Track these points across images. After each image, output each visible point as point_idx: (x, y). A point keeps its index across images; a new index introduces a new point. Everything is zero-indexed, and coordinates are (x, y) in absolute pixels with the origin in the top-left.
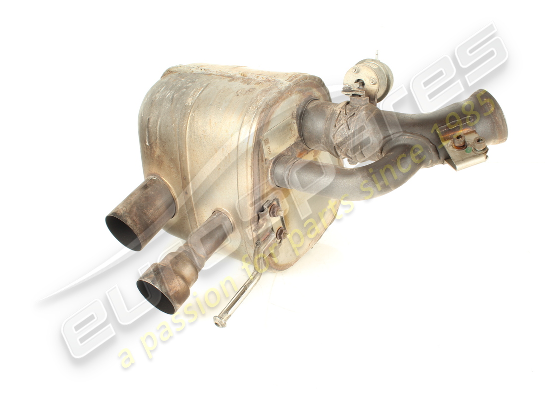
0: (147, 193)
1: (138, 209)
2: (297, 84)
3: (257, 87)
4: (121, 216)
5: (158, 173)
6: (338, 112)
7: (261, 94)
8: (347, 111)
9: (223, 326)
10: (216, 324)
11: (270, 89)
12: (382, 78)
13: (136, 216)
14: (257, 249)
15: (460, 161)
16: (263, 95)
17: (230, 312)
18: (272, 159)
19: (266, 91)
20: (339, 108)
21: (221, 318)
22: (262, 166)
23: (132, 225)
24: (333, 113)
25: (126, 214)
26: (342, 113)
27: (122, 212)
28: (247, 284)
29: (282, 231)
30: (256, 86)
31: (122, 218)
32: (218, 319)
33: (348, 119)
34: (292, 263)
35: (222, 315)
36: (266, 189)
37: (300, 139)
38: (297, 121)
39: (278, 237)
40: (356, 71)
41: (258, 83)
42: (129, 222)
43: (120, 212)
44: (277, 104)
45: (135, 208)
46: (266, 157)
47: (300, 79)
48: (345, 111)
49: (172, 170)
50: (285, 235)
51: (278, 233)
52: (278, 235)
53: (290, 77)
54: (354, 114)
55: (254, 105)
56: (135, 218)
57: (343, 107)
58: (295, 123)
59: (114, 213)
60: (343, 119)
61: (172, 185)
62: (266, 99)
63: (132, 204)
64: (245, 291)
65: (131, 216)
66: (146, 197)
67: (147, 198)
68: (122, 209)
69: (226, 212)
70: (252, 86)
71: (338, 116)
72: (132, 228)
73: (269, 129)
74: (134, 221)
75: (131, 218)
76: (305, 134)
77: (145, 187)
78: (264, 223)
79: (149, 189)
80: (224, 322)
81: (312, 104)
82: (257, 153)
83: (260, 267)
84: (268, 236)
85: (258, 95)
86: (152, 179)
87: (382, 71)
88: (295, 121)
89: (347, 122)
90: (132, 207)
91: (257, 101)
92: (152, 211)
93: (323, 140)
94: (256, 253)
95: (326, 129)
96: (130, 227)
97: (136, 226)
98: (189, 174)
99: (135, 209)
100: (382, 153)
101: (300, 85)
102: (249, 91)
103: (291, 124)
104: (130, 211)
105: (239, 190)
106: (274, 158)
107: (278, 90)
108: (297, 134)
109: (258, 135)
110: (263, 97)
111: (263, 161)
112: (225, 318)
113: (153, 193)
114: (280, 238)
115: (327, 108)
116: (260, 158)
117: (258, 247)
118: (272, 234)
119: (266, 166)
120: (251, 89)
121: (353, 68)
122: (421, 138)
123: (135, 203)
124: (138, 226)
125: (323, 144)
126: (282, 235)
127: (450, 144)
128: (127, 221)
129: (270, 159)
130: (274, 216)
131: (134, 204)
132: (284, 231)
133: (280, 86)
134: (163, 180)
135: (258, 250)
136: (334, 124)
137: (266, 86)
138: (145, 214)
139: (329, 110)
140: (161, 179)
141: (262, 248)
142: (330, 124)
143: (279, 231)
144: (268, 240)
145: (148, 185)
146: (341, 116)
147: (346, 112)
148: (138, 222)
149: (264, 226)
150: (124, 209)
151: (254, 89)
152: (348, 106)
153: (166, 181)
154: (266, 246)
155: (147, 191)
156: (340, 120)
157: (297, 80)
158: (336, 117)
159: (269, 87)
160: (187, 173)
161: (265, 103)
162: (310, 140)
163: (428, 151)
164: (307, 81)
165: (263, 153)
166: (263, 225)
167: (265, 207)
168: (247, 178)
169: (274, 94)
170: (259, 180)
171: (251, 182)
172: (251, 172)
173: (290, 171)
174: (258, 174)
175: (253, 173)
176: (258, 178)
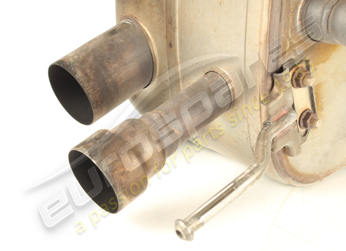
0: (113, 40)
1: (95, 59)
4: (69, 65)
5: (134, 15)
9: (189, 237)
10: (178, 233)
13: (90, 68)
14: (263, 131)
17: (203, 218)
21: (186, 223)
23: (82, 79)
25: (77, 64)
27: (71, 60)
28: (239, 181)
29: (308, 115)
31: (69, 68)
32: (182, 224)
34: (321, 176)
35: (190, 220)
39: (302, 124)
42: (79, 76)
43: (69, 60)
45: (92, 57)
49: (154, 9)
50: (314, 121)
51: (303, 117)
52: (301, 120)
56: (88, 71)
59: (61, 61)
61: (151, 34)
63: (88, 52)
64: (233, 190)
65: (84, 67)
66: (110, 45)
67: (111, 47)
68: (73, 57)
69: (224, 74)
72: (81, 84)
74: (86, 74)
75: (83, 71)
77: (113, 32)
79: (117, 35)
80: (190, 231)
83: (264, 157)
84: (285, 115)
86: (124, 23)
90: (88, 55)
92: (116, 65)
94: (261, 138)
96: (79, 82)
97: (88, 82)
98: (177, 14)
99: (91, 59)
104: (83, 61)
105: (247, 36)
112: (194, 225)
113: (122, 41)
114: (305, 126)
117: (265, 128)
118: (292, 114)
123: (94, 51)
124: (92, 83)
126: (308, 121)
128: (76, 73)
130: (299, 86)
131: (91, 52)
132: (312, 116)
134: (140, 26)
135: (265, 133)
138: (105, 68)
140: (138, 23)
141: (272, 131)
143: (305, 114)
144: (283, 120)
145: (116, 30)
148: (92, 77)
149: (279, 98)
150: (76, 57)
153: (144, 27)
154: (280, 131)
155: (114, 37)
160: (174, 12)
166: (278, 95)
167: (284, 66)
168: (262, 15)
170: (280, 20)
171: (267, 21)
172: (269, 5)
173: (333, 10)
174: (280, 9)
175: (272, 6)
176: (279, 17)
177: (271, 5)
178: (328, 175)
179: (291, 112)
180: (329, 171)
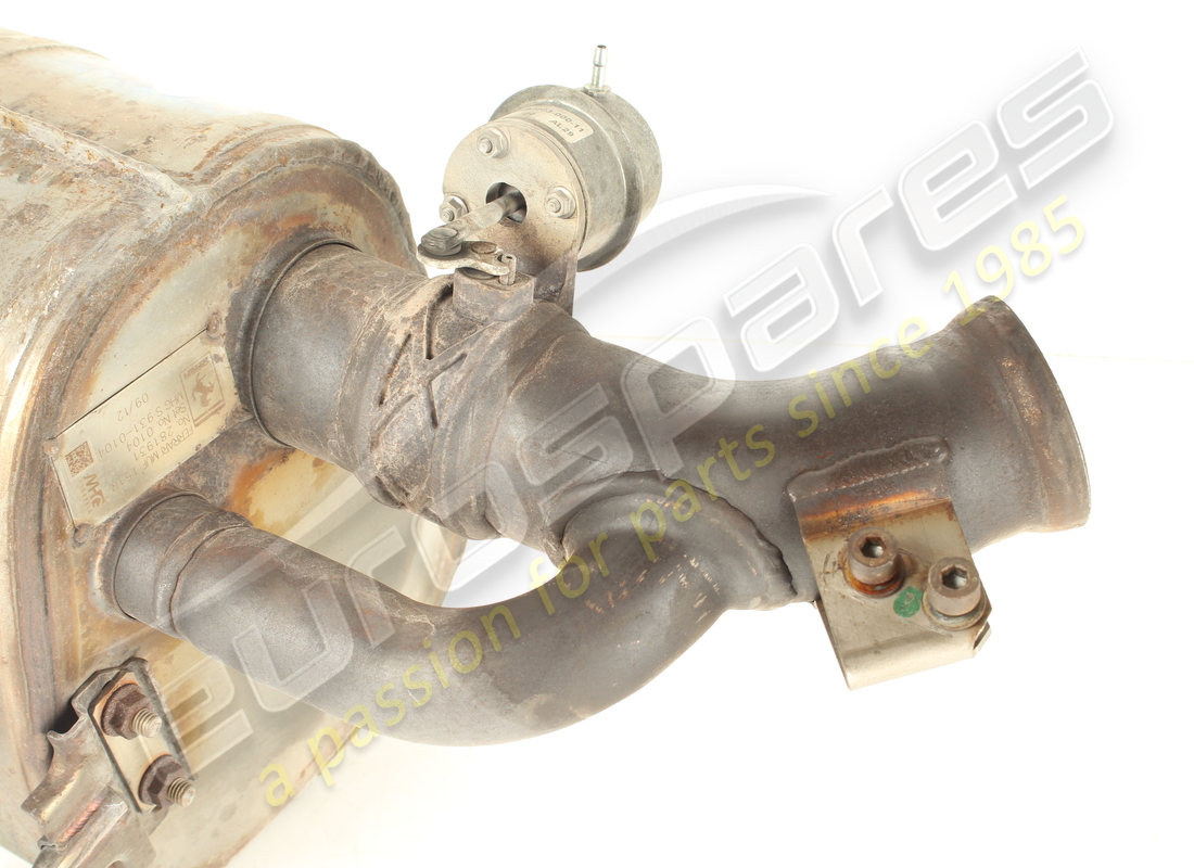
2: (232, 196)
3: (60, 195)
6: (399, 339)
7: (64, 247)
8: (437, 339)
11: (111, 220)
12: (604, 187)
15: (864, 652)
16: (73, 251)
18: (110, 521)
19: (86, 232)
20: (405, 320)
22: (62, 555)
24: (377, 341)
26: (413, 342)
29: (163, 772)
30: (56, 191)
33: (432, 378)
36: (84, 635)
37: (247, 417)
38: (230, 346)
39: (147, 798)
40: (495, 151)
41: (63, 180)
44: (133, 298)
46: (78, 519)
47: (248, 173)
48: (430, 333)
50: (176, 790)
51: (147, 784)
52: (144, 792)
53: (210, 154)
54: (463, 356)
55: (27, 301)
57: (419, 316)
58: (217, 358)
60: (415, 374)
62: (79, 276)
70: (37, 190)
71: (398, 356)
73: (92, 405)
76: (268, 404)
78: (73, 771)
81: (302, 271)
82: (33, 511)
84: (93, 813)
85: (48, 252)
87: (609, 149)
88: (222, 351)
89: (428, 388)
91: (41, 283)
93: (333, 441)
95: (345, 401)
100: (561, 542)
101: (250, 194)
102: (20, 216)
103: (203, 363)
106: (117, 515)
107: (138, 235)
108: (231, 399)
109: (37, 442)
110: (71, 263)
111: (61, 535)
114: (156, 802)
115: (361, 302)
116: (48, 526)
119: (79, 550)
120: (29, 206)
121: (481, 135)
122: (721, 513)
125: (337, 453)
126: (161, 794)
127: (834, 557)
129: (100, 521)
130: (120, 734)
132: (176, 765)
133: (151, 212)
136: (375, 393)
137: (97, 198)
139: (365, 319)
142: (362, 385)
143: (152, 773)
146: (409, 357)
147: (430, 344)
151: (41, 209)
152: (443, 306)
156: (403, 376)
157: (233, 178)
158: (388, 363)
159: (106, 207)
161: (72, 295)
162: (284, 428)
163: (747, 568)
164: (286, 171)
165: (61, 503)
166: (66, 779)
167: (76, 704)
169: (120, 255)
170: (47, 612)
171: (12, 617)
172: (11, 584)
173: (179, 584)
174: (41, 589)
175: (18, 587)
176: (42, 607)
177: (14, 582)
178: (242, 846)
179: (110, 803)
180: (243, 839)
